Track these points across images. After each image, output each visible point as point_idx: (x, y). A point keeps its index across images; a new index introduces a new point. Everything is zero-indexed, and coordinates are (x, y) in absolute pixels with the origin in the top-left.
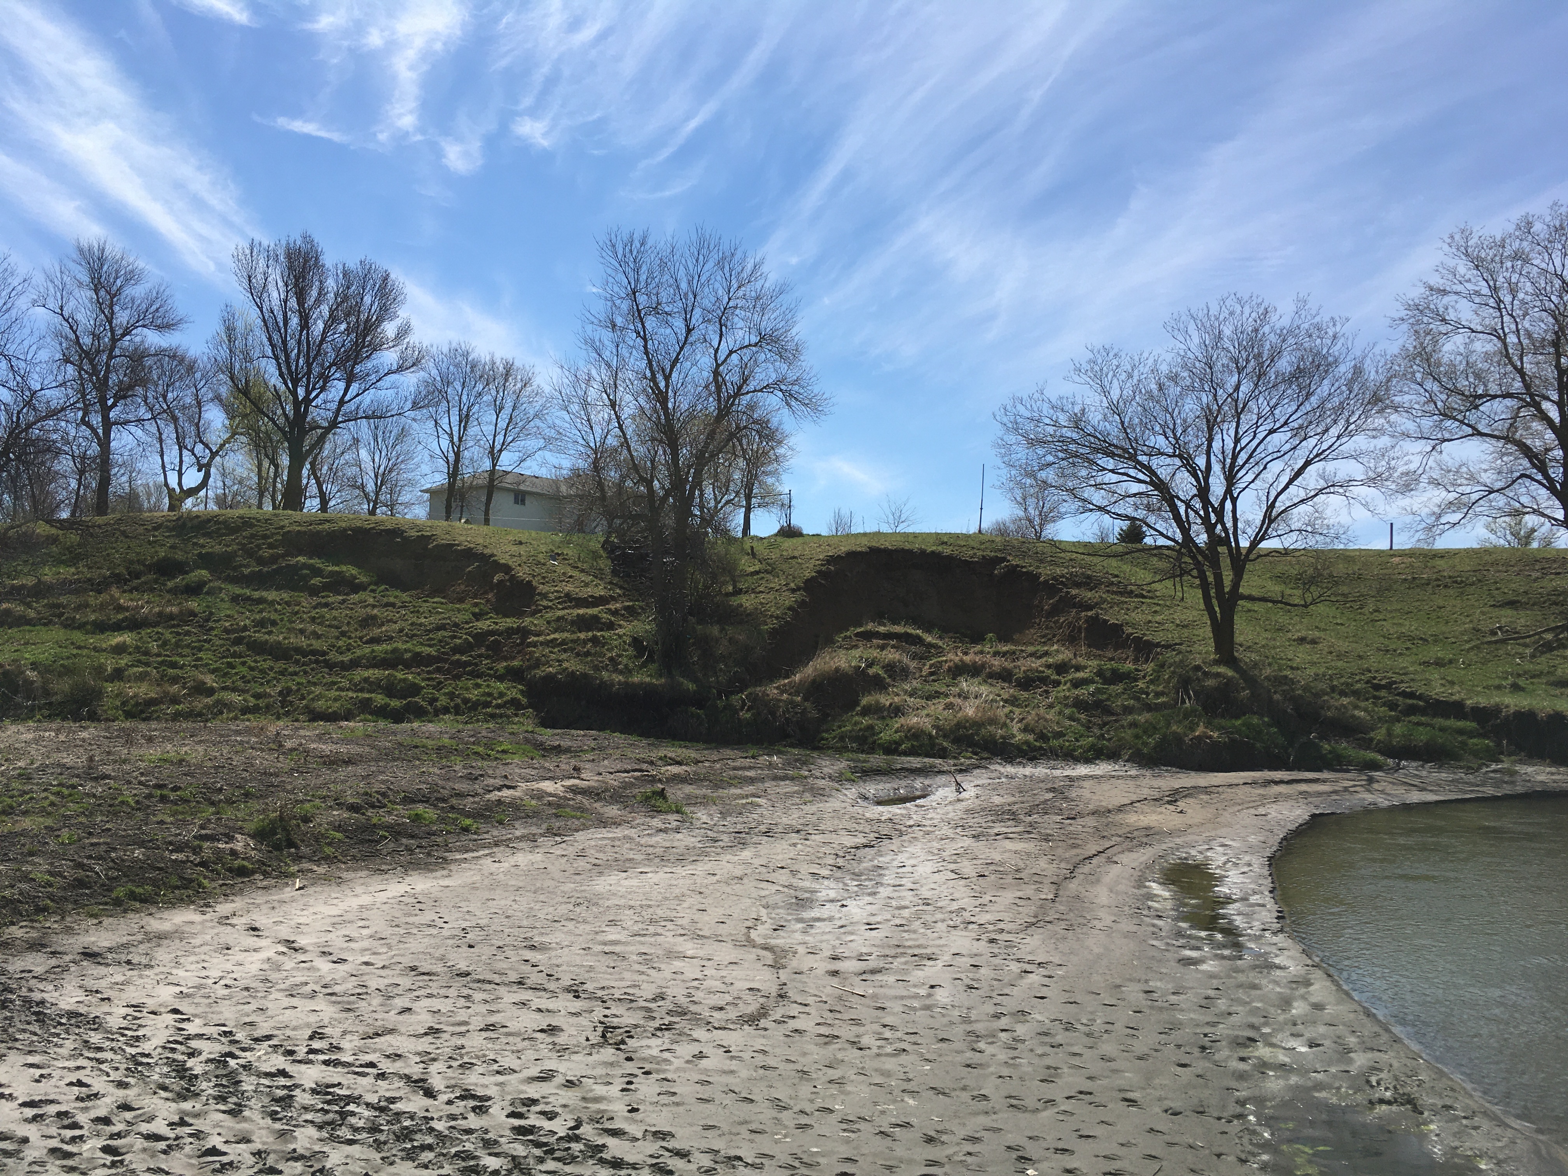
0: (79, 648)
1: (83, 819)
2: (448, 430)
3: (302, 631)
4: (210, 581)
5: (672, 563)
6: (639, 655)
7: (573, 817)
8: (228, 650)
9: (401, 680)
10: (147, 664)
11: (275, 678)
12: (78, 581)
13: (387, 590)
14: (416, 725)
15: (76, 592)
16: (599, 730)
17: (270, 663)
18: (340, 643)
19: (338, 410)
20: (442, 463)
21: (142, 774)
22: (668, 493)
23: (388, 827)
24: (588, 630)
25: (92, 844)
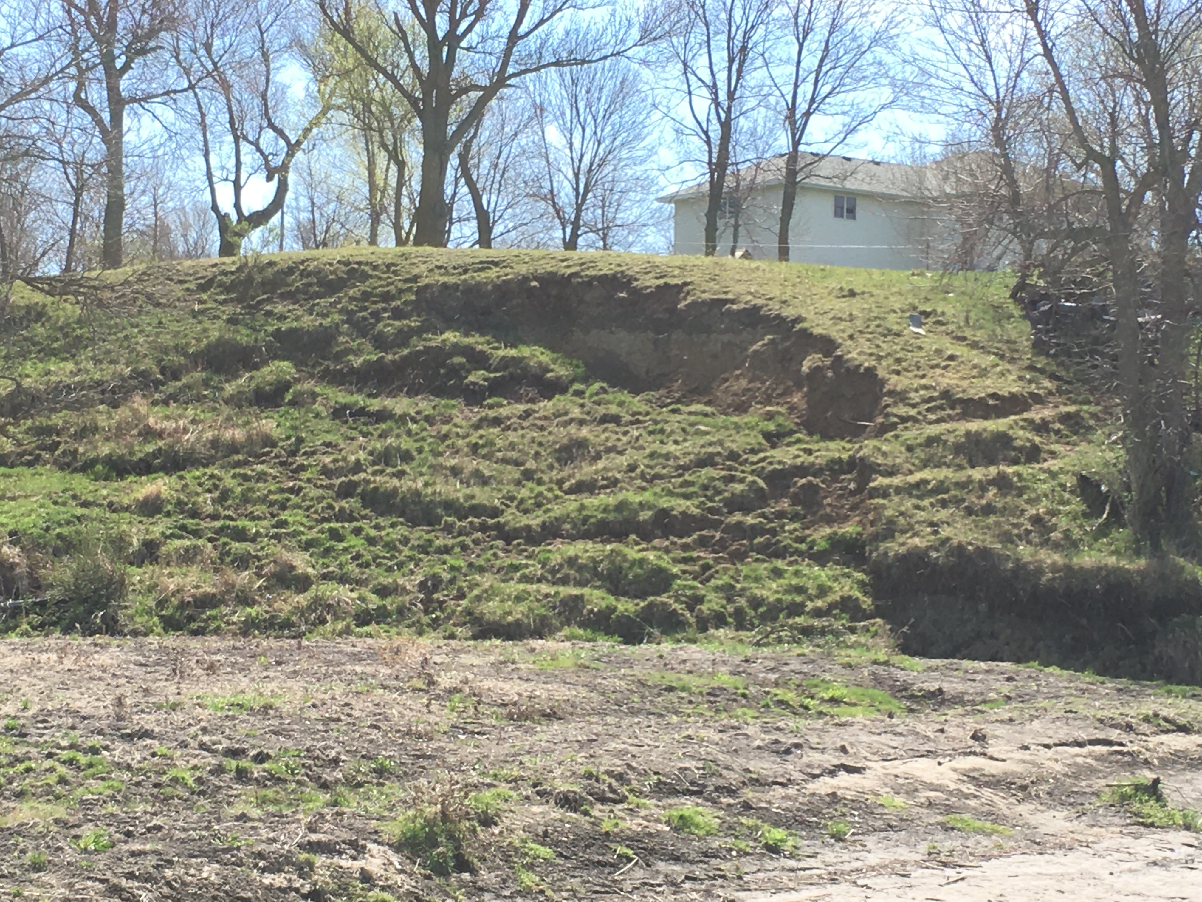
0: (85, 504)
1: (112, 808)
2: (708, 79)
3: (455, 471)
4: (297, 380)
5: (1157, 324)
6: (1093, 512)
7: (977, 831)
8: (331, 507)
9: (634, 563)
10: (197, 534)
11: (411, 558)
12: (81, 386)
13: (604, 390)
14: (666, 647)
15: (78, 406)
16: (1018, 661)
17: (402, 530)
18: (524, 493)
19: (508, 52)
20: (697, 144)
21: (204, 730)
22: (1144, 183)
23: (632, 840)
24: (991, 461)
25: (133, 854)
